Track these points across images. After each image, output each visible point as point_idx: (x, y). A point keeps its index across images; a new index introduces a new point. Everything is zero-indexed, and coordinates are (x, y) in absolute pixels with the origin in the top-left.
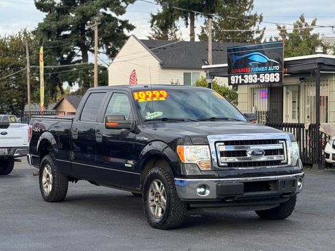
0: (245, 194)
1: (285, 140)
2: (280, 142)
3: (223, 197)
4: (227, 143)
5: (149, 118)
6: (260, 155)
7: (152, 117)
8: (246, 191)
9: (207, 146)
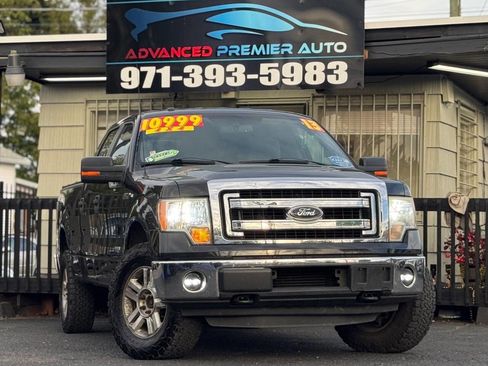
0: (276, 291)
1: (374, 192)
2: (363, 194)
3: (231, 295)
4: (245, 194)
5: (151, 160)
6: (309, 216)
7: (157, 159)
8: (276, 284)
9: (205, 200)
